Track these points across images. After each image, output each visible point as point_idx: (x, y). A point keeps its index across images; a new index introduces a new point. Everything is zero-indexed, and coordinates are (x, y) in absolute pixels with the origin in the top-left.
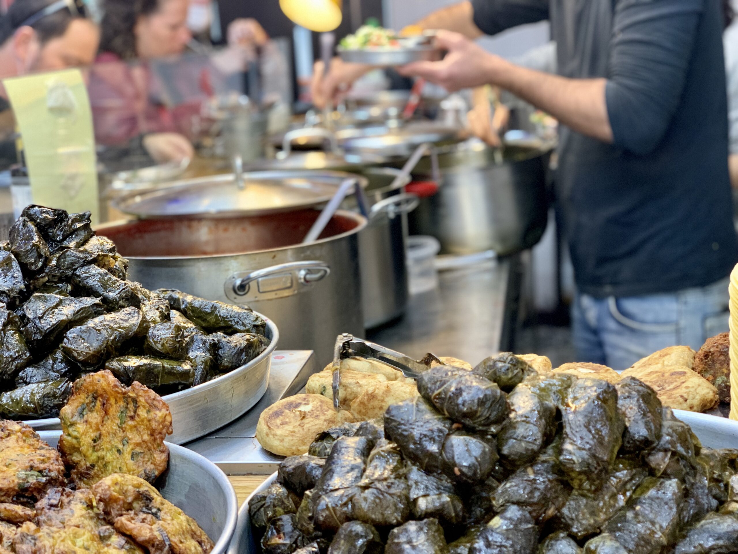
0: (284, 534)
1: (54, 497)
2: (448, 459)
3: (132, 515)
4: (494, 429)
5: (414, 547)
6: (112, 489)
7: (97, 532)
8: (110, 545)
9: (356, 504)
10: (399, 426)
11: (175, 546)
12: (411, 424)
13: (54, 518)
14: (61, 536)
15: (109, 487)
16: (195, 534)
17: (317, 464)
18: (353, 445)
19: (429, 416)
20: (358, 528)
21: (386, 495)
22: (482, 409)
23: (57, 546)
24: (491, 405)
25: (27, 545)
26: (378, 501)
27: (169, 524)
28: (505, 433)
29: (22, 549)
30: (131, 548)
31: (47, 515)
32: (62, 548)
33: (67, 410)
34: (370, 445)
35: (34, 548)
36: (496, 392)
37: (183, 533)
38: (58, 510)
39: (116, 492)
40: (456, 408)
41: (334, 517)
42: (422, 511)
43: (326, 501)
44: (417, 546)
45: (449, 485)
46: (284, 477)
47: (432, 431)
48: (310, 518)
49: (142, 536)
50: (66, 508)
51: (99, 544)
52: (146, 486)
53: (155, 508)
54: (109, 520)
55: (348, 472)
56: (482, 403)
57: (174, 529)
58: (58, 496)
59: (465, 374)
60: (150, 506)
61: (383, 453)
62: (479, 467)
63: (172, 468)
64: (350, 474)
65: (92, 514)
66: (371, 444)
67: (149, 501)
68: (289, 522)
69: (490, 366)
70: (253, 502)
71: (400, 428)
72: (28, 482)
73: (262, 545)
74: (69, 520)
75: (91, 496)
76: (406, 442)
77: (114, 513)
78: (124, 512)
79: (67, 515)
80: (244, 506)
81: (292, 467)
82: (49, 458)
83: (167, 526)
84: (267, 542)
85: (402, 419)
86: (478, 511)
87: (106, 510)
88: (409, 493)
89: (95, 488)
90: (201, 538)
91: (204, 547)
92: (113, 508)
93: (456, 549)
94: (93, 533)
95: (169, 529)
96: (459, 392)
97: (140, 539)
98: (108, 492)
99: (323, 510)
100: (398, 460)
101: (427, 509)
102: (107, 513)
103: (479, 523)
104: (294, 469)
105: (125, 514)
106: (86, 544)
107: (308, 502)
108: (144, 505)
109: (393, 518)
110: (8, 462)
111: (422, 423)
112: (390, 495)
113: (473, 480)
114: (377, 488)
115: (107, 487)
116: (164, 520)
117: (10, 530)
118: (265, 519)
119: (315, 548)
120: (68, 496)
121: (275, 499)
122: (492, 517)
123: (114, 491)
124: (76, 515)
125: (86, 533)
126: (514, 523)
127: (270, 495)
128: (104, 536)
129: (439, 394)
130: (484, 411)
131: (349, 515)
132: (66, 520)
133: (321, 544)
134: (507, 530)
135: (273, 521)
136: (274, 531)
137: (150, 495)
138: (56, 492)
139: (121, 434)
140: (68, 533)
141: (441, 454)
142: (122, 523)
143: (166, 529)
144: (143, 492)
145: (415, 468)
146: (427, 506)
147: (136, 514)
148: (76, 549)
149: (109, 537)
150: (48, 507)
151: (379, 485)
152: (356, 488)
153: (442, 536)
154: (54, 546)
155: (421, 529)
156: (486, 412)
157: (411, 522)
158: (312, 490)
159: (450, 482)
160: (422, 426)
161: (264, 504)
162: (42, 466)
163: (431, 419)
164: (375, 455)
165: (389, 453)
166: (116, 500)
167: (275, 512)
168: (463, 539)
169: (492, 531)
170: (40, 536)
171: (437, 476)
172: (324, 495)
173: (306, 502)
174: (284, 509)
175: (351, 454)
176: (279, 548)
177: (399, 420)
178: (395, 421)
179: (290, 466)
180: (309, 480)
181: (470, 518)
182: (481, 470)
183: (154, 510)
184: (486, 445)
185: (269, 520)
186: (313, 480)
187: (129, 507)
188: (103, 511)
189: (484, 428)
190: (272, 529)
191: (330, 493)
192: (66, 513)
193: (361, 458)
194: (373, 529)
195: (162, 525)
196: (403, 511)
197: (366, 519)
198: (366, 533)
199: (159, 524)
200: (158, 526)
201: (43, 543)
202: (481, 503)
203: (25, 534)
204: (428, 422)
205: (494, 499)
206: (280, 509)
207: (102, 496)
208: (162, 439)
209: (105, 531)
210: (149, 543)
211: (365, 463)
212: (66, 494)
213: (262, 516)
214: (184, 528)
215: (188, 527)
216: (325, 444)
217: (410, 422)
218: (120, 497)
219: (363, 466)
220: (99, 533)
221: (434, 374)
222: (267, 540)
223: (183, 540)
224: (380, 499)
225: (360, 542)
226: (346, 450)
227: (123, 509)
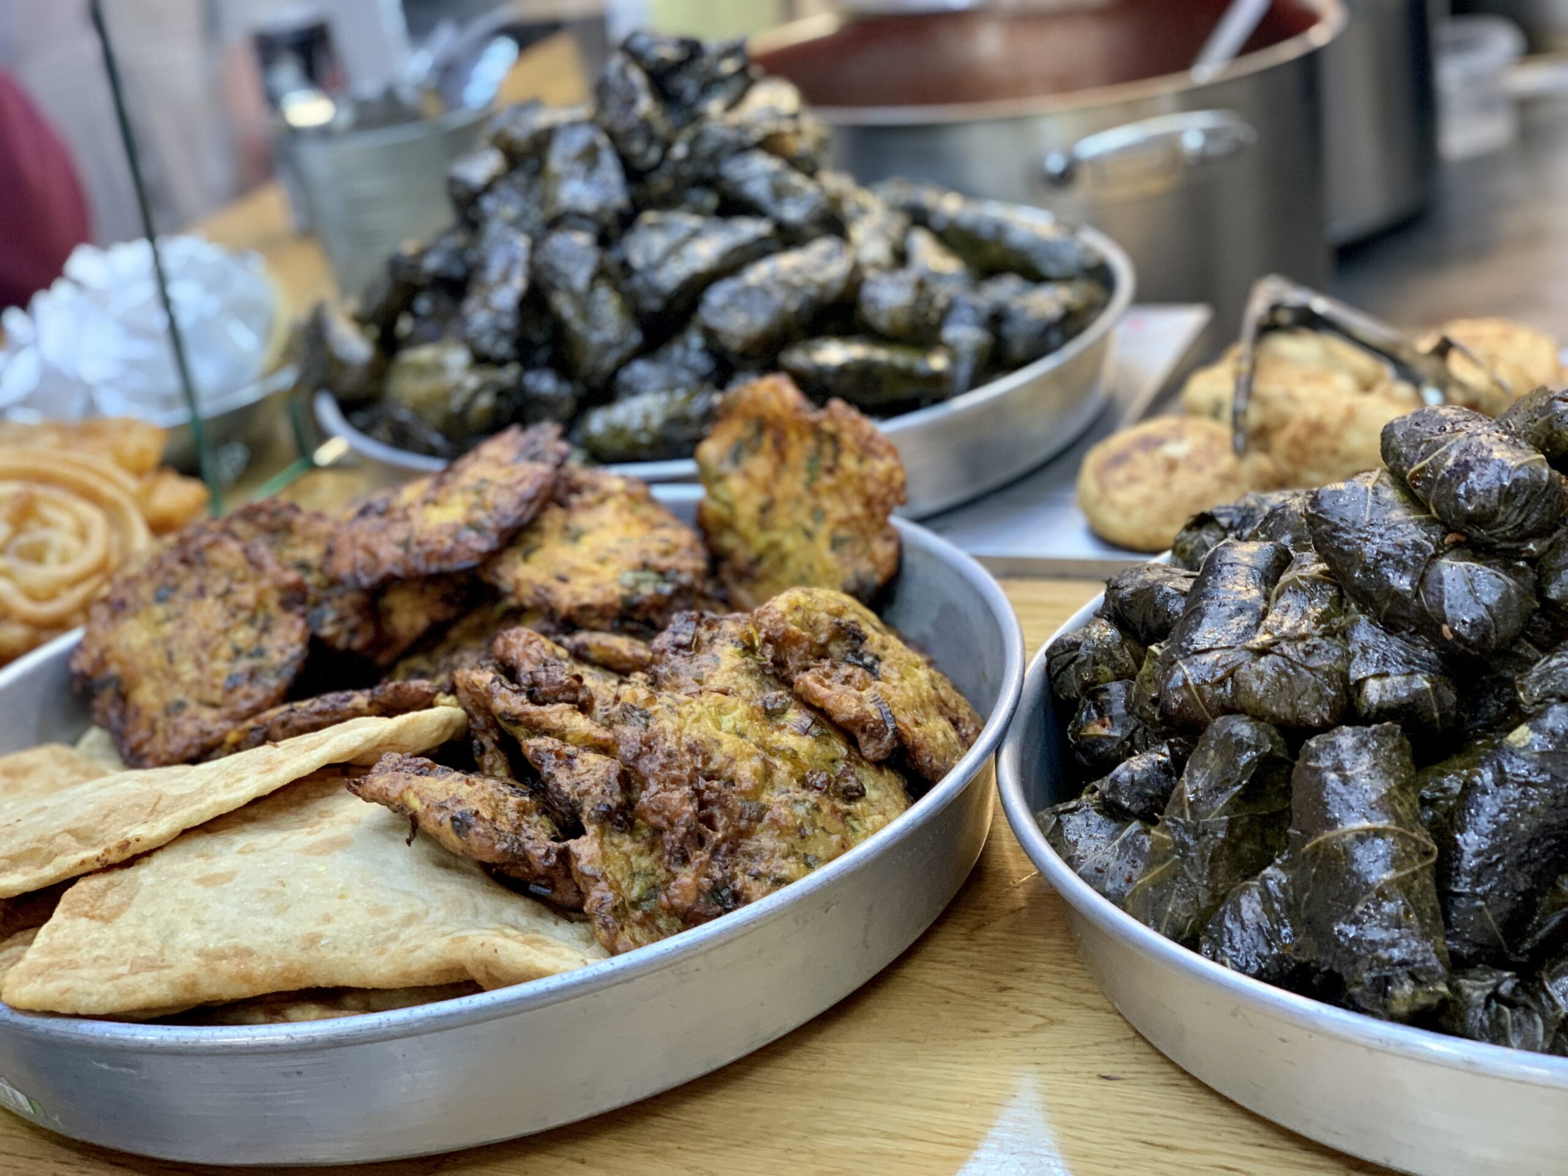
0: (1111, 718)
1: (684, 630)
2: (1430, 606)
3: (827, 669)
4: (1535, 546)
5: (1345, 780)
6: (789, 618)
7: (760, 703)
8: (784, 727)
9: (1242, 684)
10: (1334, 534)
11: (906, 732)
12: (1360, 530)
13: (682, 670)
14: (693, 712)
15: (784, 615)
16: (946, 705)
17: (1176, 589)
18: (1246, 559)
19: (1398, 514)
20: (1243, 729)
21: (1301, 669)
22: (1507, 508)
23: (686, 731)
24: (1528, 501)
25: (633, 728)
26: (1284, 680)
27: (895, 687)
28: (1557, 556)
29: (624, 735)
30: (823, 734)
31: (671, 664)
32: (695, 733)
33: (710, 449)
34: (1282, 561)
35: (645, 734)
36: (1540, 476)
37: (923, 705)
38: (692, 656)
39: (796, 625)
40: (1452, 503)
41: (1198, 704)
42: (1371, 705)
43: (1186, 672)
44: (1352, 777)
45: (1433, 655)
46: (1115, 608)
47: (1403, 547)
48: (1155, 702)
49: (842, 712)
50: (705, 652)
51: (763, 724)
52: (855, 611)
53: (870, 655)
54: (784, 677)
55: (1231, 617)
56: (1507, 495)
57: (904, 698)
58: (690, 628)
59: (1479, 431)
60: (861, 651)
61: (1302, 583)
62: (1493, 625)
63: (907, 570)
64: (1235, 621)
65: (753, 666)
66: (1283, 557)
67: (858, 642)
68: (1121, 696)
69: (1540, 408)
70: (1055, 654)
71: (1335, 538)
72: (638, 594)
73: (1069, 735)
74: (711, 676)
75: (752, 630)
76: (1349, 566)
77: (792, 664)
78: (812, 663)
79: (707, 666)
80: (1038, 659)
81: (1130, 589)
82: (677, 547)
83: (892, 692)
84: (1080, 730)
85: (1342, 519)
86: (1493, 707)
87: (778, 659)
88: (1348, 668)
89: (758, 617)
90: (957, 712)
91: (964, 731)
92: (791, 655)
93: (1439, 779)
94: (752, 704)
95: (894, 698)
96: (1463, 468)
97: (840, 717)
98: (781, 625)
99: (1176, 689)
100: (1332, 598)
101: (1381, 701)
102: (779, 663)
103: (1494, 731)
104: (1133, 594)
105: (814, 667)
106: (739, 725)
107: (1154, 667)
108: (849, 648)
109: (1313, 715)
110: (603, 553)
111: (1382, 530)
112: (1310, 669)
113: (1480, 650)
114: (1283, 656)
115: (779, 616)
116: (887, 680)
117: (608, 685)
118: (1076, 685)
119: (1163, 755)
120: (710, 626)
121: (1096, 649)
122: (1516, 726)
123: (792, 622)
124: (723, 667)
125: (740, 705)
126: (1556, 740)
127: (1087, 641)
128: (773, 710)
129: (1422, 470)
130: (1513, 511)
131: (1226, 703)
132: (705, 675)
133: (1177, 749)
134: (1542, 753)
135: (1093, 691)
136: (1093, 711)
137: (860, 631)
138: (687, 621)
139: (809, 501)
140: (706, 704)
141: (1417, 595)
142: (806, 685)
143: (889, 698)
144: (847, 626)
145: (1363, 619)
146: (1381, 697)
147: (834, 667)
148: (721, 735)
149: (784, 711)
150: (674, 649)
151: (1287, 650)
152: (1243, 653)
153: (1408, 760)
154: (680, 729)
155: (1364, 744)
156: (1514, 516)
157: (1345, 729)
158: (1162, 644)
159: (1434, 651)
160: (1381, 536)
161: (1076, 658)
162: (664, 563)
163: (1400, 522)
164: (1287, 584)
165: (1315, 581)
166: (796, 640)
167: (1096, 673)
168: (1457, 761)
169: (1512, 753)
170: (656, 712)
171: (1408, 637)
172: (1181, 659)
173: (1151, 666)
174: (1113, 669)
175: (1241, 580)
176: (1101, 744)
177: (1337, 520)
178: (1327, 522)
179: (1127, 586)
180: (1160, 621)
181: (1474, 719)
182: (1497, 632)
183: (868, 660)
184: (1511, 582)
185: (1086, 686)
186: (1169, 620)
187: (821, 653)
188: (772, 661)
189: (1514, 545)
190: (1089, 709)
191: (1193, 658)
192: (705, 662)
193: (1260, 588)
194: (1273, 732)
195: (881, 690)
196: (1334, 702)
197: (1259, 714)
198: (1258, 740)
199: (875, 688)
200: (874, 692)
201: (660, 724)
202: (1501, 690)
203: (628, 707)
204: (1394, 527)
205: (1523, 688)
206: (1105, 670)
207: (770, 633)
208: (887, 513)
209: (776, 701)
210: (856, 724)
211: (1267, 598)
212: (706, 623)
213: (1071, 681)
214: (925, 694)
215: (933, 692)
216: (1205, 537)
217: (1358, 526)
218: (804, 633)
219: (1262, 605)
220: (765, 703)
221: (1417, 424)
222: (1079, 727)
223: (920, 721)
224: (1288, 676)
225: (1246, 757)
226: (1231, 569)
227: (810, 657)
